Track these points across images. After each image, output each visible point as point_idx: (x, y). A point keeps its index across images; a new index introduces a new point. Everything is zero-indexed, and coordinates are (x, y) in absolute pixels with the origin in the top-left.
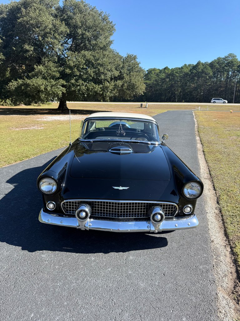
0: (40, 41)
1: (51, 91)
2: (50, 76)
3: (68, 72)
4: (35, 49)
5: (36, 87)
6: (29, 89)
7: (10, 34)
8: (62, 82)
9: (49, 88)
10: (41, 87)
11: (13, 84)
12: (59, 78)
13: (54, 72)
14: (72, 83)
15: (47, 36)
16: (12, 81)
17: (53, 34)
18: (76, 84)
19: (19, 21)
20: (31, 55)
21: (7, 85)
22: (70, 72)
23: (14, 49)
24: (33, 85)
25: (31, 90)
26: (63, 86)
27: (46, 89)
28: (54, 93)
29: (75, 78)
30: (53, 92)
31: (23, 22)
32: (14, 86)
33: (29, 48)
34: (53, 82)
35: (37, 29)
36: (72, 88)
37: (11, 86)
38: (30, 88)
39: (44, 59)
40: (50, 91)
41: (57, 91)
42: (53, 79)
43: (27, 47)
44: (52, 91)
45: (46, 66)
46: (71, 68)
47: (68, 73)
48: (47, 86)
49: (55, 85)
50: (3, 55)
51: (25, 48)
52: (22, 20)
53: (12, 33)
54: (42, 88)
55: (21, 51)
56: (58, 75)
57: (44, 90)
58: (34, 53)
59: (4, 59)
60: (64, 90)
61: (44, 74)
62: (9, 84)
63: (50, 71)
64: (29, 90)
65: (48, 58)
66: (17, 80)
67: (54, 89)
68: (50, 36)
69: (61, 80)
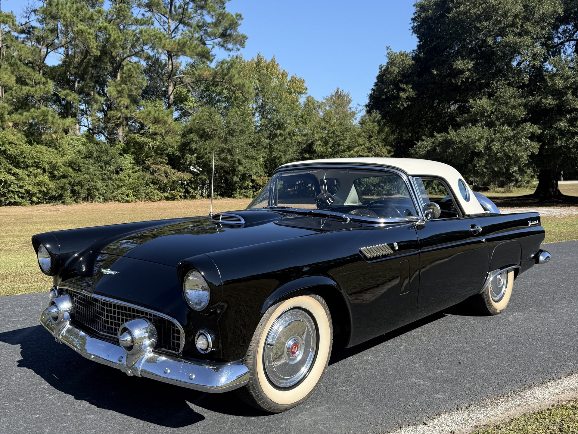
0: (490, 46)
1: (500, 152)
2: (501, 117)
3: (550, 104)
4: (476, 66)
5: (466, 146)
6: (451, 150)
7: (435, 45)
8: (530, 128)
9: (496, 146)
10: (478, 144)
11: (423, 144)
12: (524, 121)
13: (513, 107)
14: (560, 130)
15: (507, 32)
16: (424, 137)
17: (522, 26)
18: (569, 130)
19: (450, 15)
20: (467, 79)
21: (412, 147)
22: (555, 102)
23: (435, 72)
24: (461, 142)
25: (454, 152)
26: (533, 137)
27: (488, 148)
28: (509, 157)
29: (568, 116)
30: (506, 154)
31: (458, 16)
32: (426, 147)
33: (464, 65)
34: (509, 131)
35: (485, 23)
36: (559, 142)
37: (420, 147)
38: (453, 148)
39: (496, 83)
40: (497, 152)
41: (516, 150)
42: (509, 125)
43: (459, 64)
44: (504, 151)
45: (497, 97)
46: (559, 94)
47: (550, 106)
48: (493, 140)
49: (513, 137)
50: (412, 88)
51: (456, 67)
52: (457, 12)
53: (438, 43)
54: (481, 147)
55: (449, 75)
56: (521, 113)
57: (483, 152)
58: (475, 74)
59: (413, 97)
60: (535, 147)
61: (489, 116)
62: (416, 144)
63: (504, 109)
64: (450, 153)
65: (505, 80)
66: (432, 136)
67: (510, 146)
68: (512, 31)
69: (529, 124)
